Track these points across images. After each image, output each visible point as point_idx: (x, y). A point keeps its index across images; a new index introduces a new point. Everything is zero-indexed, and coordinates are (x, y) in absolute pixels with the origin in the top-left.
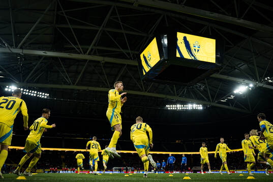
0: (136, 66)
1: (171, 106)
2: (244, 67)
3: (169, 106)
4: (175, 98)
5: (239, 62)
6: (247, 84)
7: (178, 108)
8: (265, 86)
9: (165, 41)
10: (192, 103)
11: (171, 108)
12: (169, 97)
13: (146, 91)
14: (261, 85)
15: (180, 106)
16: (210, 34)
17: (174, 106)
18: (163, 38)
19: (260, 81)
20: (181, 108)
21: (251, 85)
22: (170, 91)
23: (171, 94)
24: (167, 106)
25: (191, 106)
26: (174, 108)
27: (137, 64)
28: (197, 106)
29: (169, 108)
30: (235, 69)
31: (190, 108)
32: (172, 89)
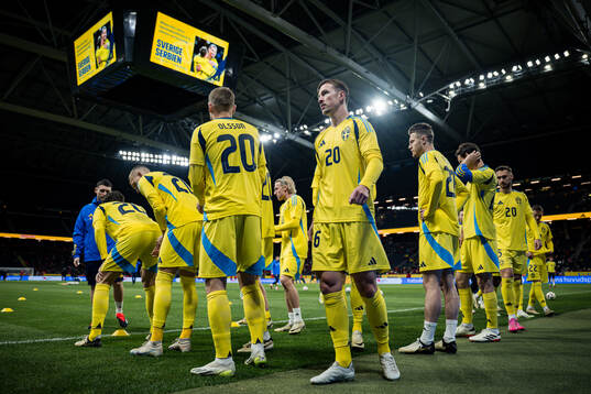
0: (63, 63)
1: (130, 153)
2: (270, 101)
3: (125, 153)
4: (139, 140)
5: (263, 92)
6: (271, 133)
7: (143, 160)
8: (299, 140)
9: (132, 24)
10: (170, 153)
11: (129, 158)
12: (126, 136)
13: (79, 117)
14: (292, 137)
15: (147, 155)
16: (222, 30)
17: (134, 154)
18: (127, 16)
19: (292, 131)
20: (148, 160)
21: (277, 135)
22: (129, 124)
23: (131, 131)
24: (121, 152)
25: (169, 158)
26: (134, 159)
27: (65, 59)
28: (179, 158)
29: (124, 158)
30: (255, 102)
31: (165, 162)
32: (135, 121)
